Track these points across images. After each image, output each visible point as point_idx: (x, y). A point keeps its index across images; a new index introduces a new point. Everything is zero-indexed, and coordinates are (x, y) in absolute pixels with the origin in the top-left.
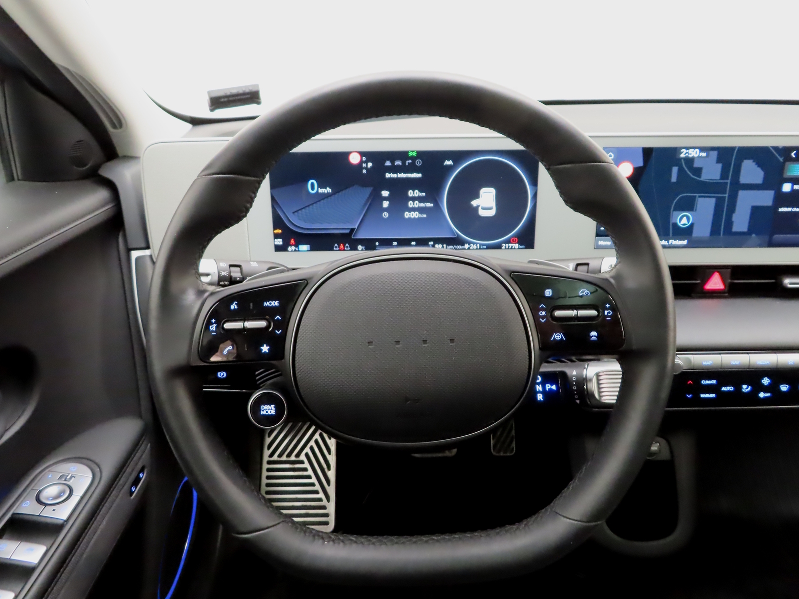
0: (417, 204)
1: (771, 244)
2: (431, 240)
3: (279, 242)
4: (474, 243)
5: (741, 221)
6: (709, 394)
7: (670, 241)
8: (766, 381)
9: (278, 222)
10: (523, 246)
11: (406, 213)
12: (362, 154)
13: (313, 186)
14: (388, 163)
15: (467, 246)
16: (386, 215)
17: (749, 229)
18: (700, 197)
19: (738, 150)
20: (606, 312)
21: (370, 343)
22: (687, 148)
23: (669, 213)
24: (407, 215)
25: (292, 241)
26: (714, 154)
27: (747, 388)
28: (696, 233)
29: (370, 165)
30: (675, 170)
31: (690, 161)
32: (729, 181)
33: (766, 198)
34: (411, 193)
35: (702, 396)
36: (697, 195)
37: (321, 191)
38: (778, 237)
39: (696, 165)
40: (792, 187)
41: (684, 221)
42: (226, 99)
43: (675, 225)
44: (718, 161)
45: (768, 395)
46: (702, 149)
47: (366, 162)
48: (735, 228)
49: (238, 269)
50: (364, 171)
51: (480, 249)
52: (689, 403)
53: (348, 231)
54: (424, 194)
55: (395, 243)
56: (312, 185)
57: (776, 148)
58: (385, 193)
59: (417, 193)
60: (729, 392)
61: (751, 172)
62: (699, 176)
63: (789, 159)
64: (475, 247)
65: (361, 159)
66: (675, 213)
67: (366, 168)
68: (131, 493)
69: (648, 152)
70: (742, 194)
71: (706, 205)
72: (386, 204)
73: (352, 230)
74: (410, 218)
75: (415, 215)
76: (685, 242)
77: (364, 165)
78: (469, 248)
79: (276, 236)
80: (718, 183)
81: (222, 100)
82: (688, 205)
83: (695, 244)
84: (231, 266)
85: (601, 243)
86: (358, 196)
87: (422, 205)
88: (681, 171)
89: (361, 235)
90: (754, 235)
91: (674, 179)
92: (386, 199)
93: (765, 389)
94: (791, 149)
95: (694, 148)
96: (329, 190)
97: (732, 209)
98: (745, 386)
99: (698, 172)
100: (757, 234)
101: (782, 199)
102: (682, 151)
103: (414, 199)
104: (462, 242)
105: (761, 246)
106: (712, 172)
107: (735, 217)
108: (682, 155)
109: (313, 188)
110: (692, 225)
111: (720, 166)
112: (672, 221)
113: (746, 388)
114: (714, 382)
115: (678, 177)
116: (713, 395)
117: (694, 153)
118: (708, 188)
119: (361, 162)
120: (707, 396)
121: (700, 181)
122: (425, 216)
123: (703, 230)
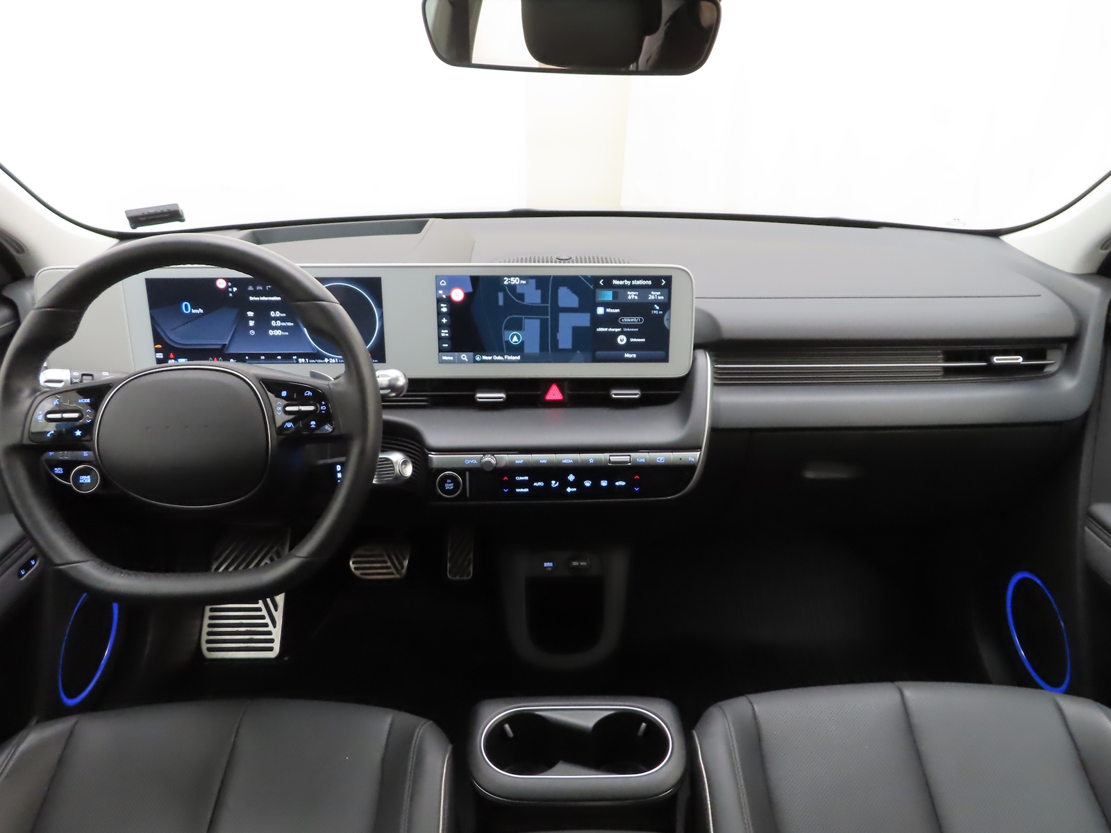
0: (279, 323)
1: (595, 360)
2: (294, 354)
3: (160, 355)
4: (332, 358)
5: (565, 339)
6: (524, 488)
7: (506, 357)
8: (571, 478)
9: (157, 338)
10: (376, 361)
11: (270, 331)
12: (227, 280)
13: (186, 308)
14: (251, 288)
15: (326, 360)
16: (252, 332)
17: (573, 346)
18: (525, 318)
19: (553, 279)
20: (322, 407)
21: (147, 428)
22: (509, 277)
23: (501, 332)
24: (271, 332)
25: (172, 355)
26: (533, 282)
27: (556, 484)
28: (527, 350)
29: (235, 289)
30: (501, 295)
31: (513, 288)
32: (549, 305)
33: (584, 320)
34: (272, 314)
35: (518, 490)
36: (523, 317)
37: (194, 311)
38: (599, 353)
39: (519, 291)
40: (605, 310)
41: (515, 339)
42: (144, 219)
43: (508, 343)
44: (537, 288)
45: (575, 489)
46: (522, 278)
47: (231, 287)
48: (561, 346)
49: (91, 377)
50: (231, 295)
51: (338, 362)
52: (507, 497)
53: (219, 347)
54: (284, 315)
55: (263, 357)
56: (186, 306)
57: (585, 277)
58: (250, 314)
59: (278, 314)
60: (539, 487)
61: (567, 298)
62: (523, 300)
63: (597, 286)
64: (334, 361)
65: (227, 284)
66: (506, 332)
67: (232, 292)
68: (21, 576)
69: (475, 280)
70: (562, 316)
71: (532, 326)
72: (252, 323)
73: (224, 345)
74: (274, 335)
75: (278, 333)
76: (518, 358)
77: (230, 290)
78: (329, 362)
79: (157, 351)
80: (539, 307)
81: (141, 219)
82: (517, 326)
83: (527, 359)
84: (83, 375)
85: (444, 358)
86: (227, 317)
87: (283, 324)
88: (506, 297)
89: (232, 350)
90: (578, 352)
91: (501, 303)
92: (251, 318)
93: (572, 485)
94: (599, 278)
95: (515, 277)
96: (201, 311)
97: (555, 328)
98: (553, 482)
99: (521, 296)
100: (580, 351)
101: (597, 321)
102: (505, 279)
103: (276, 319)
104: (322, 357)
105: (586, 361)
106: (533, 297)
107: (560, 336)
108: (506, 283)
109: (187, 310)
110: (522, 343)
111: (539, 292)
112: (505, 339)
113: (554, 484)
114: (527, 478)
115: (504, 302)
116: (526, 490)
117: (515, 281)
118: (532, 311)
119: (228, 287)
120: (522, 490)
121: (524, 305)
122: (287, 333)
123: (533, 347)
